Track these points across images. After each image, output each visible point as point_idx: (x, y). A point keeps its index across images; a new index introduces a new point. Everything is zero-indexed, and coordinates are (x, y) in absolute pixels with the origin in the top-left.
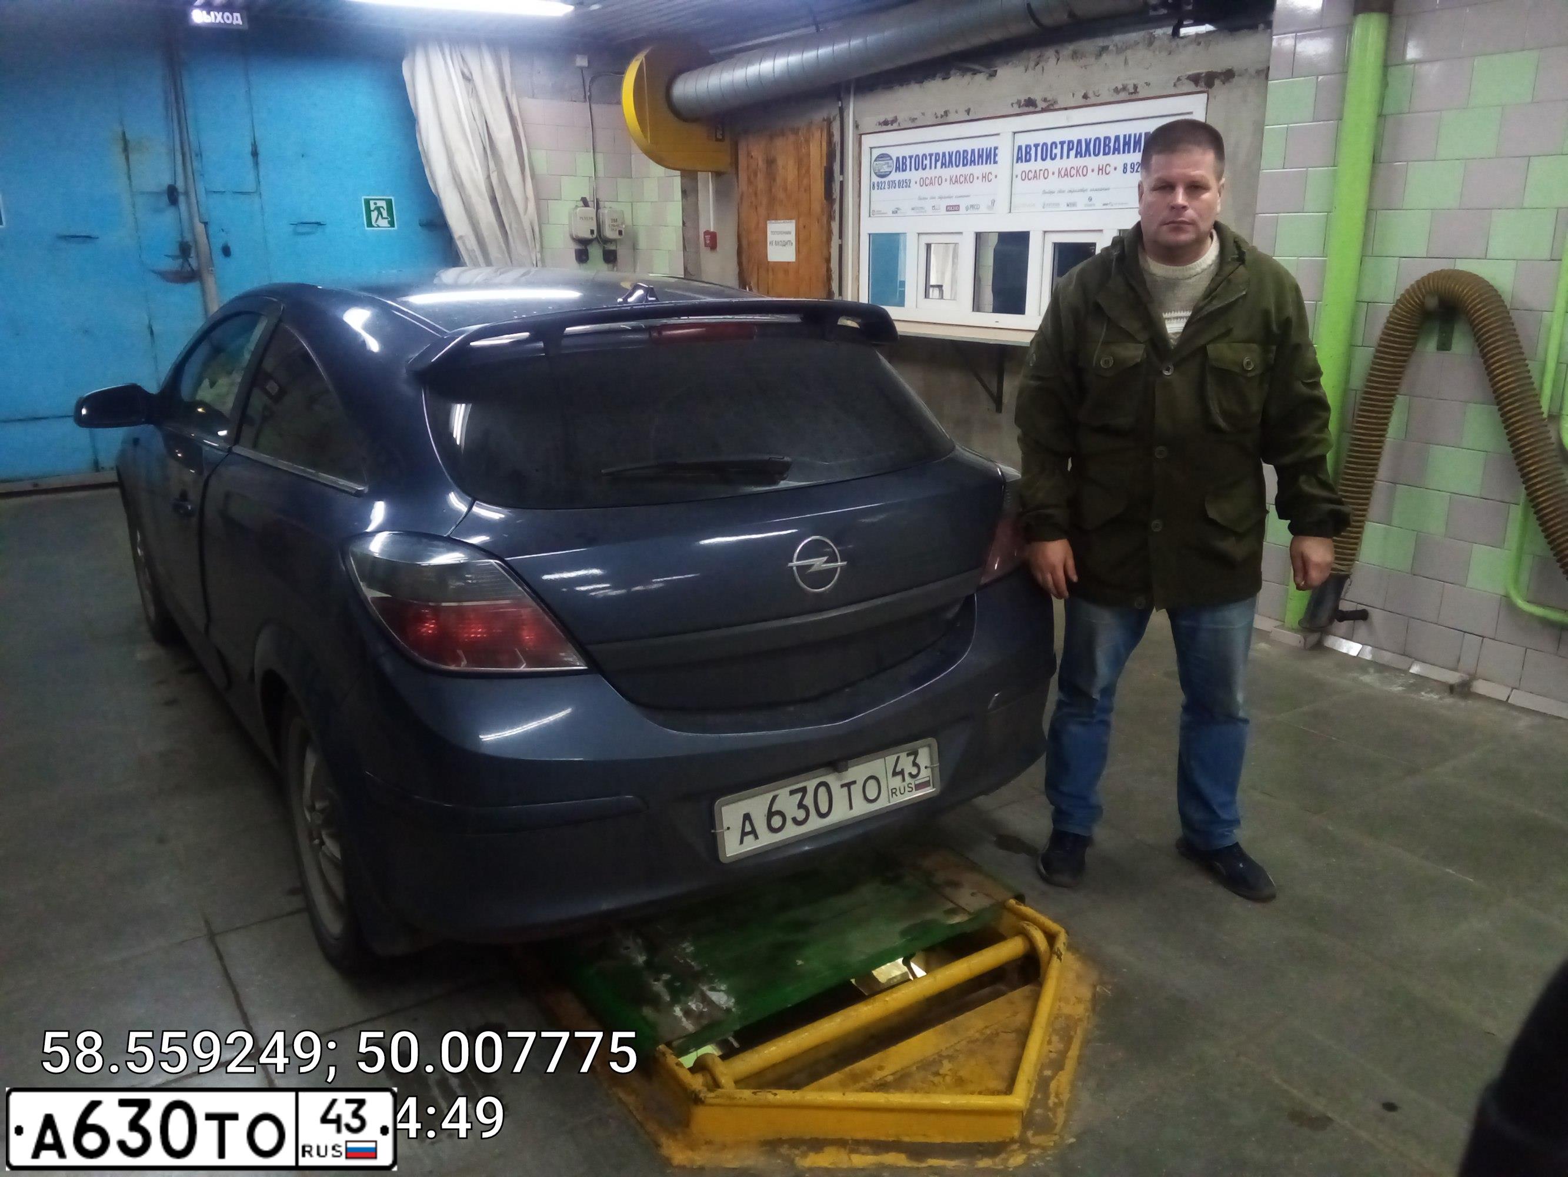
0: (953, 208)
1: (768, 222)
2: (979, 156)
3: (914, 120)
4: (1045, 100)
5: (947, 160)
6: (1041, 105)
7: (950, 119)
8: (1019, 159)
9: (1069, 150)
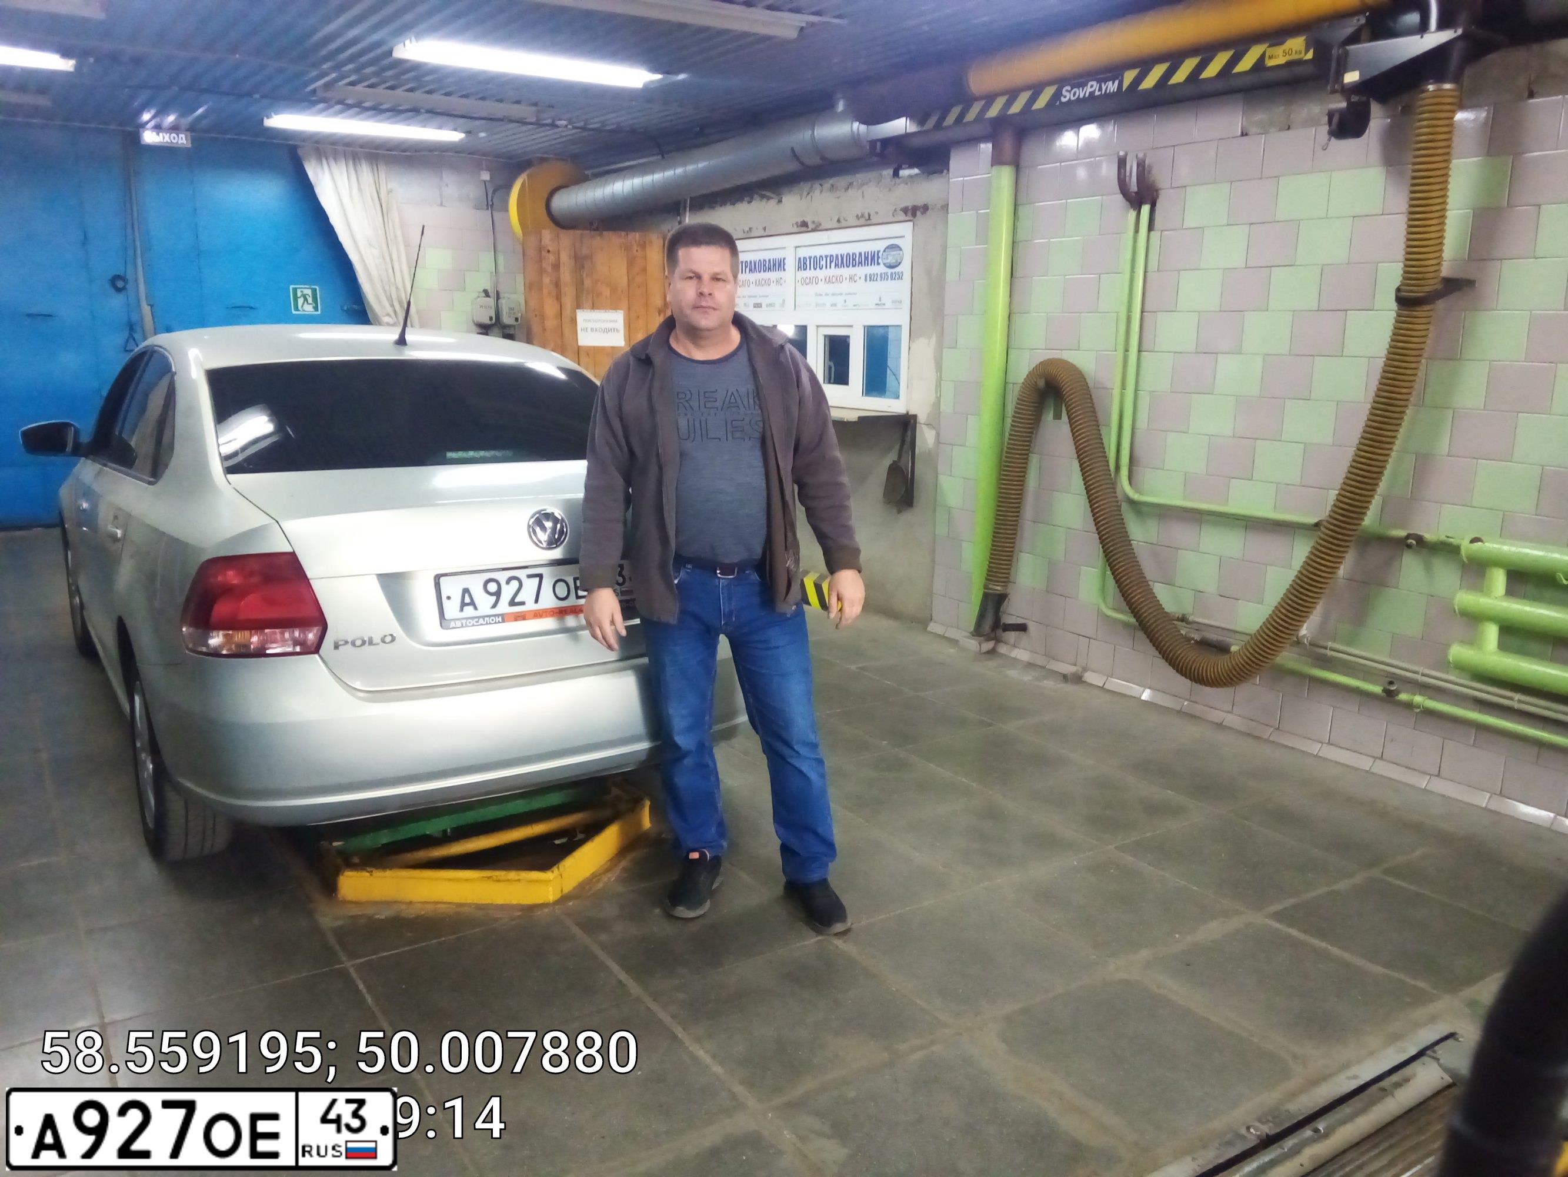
0: (758, 306)
1: (578, 311)
2: (774, 265)
4: (813, 222)
5: (752, 267)
6: (811, 226)
8: (799, 268)
9: (831, 262)
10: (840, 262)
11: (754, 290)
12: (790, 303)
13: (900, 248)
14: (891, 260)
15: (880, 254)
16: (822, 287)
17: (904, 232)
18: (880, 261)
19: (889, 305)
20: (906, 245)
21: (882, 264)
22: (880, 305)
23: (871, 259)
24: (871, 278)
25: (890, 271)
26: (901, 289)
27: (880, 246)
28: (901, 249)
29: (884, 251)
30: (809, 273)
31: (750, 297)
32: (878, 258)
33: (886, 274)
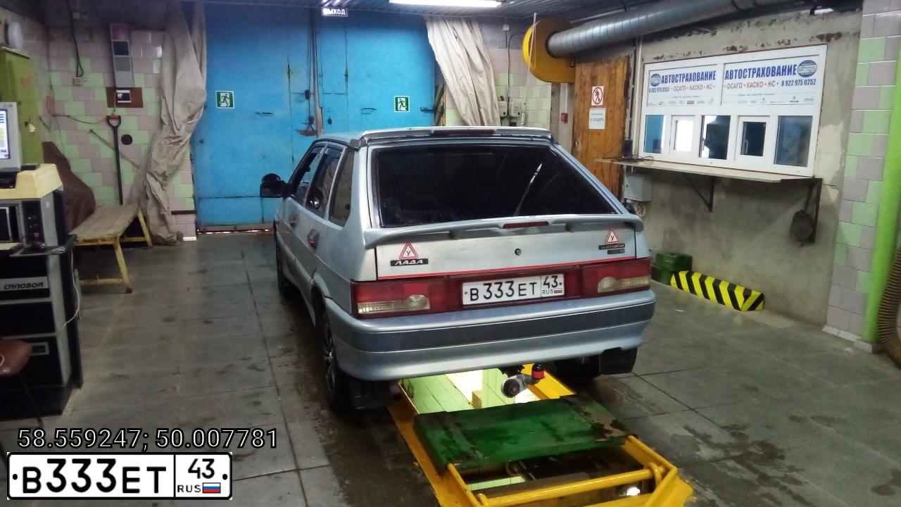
0: (691, 103)
1: (590, 109)
2: (706, 76)
3: (672, 57)
4: (742, 48)
5: (688, 78)
6: (739, 50)
7: (691, 56)
9: (753, 73)
10: (760, 73)
11: (688, 92)
12: (717, 100)
13: (813, 62)
14: (805, 71)
15: (796, 67)
16: (745, 90)
17: (819, 53)
18: (796, 72)
19: (801, 102)
20: (820, 62)
21: (797, 74)
22: (794, 102)
23: (789, 70)
24: (788, 83)
25: (804, 79)
26: (815, 91)
27: (798, 61)
28: (815, 64)
29: (800, 65)
30: (734, 81)
31: (684, 97)
32: (795, 69)
33: (800, 81)
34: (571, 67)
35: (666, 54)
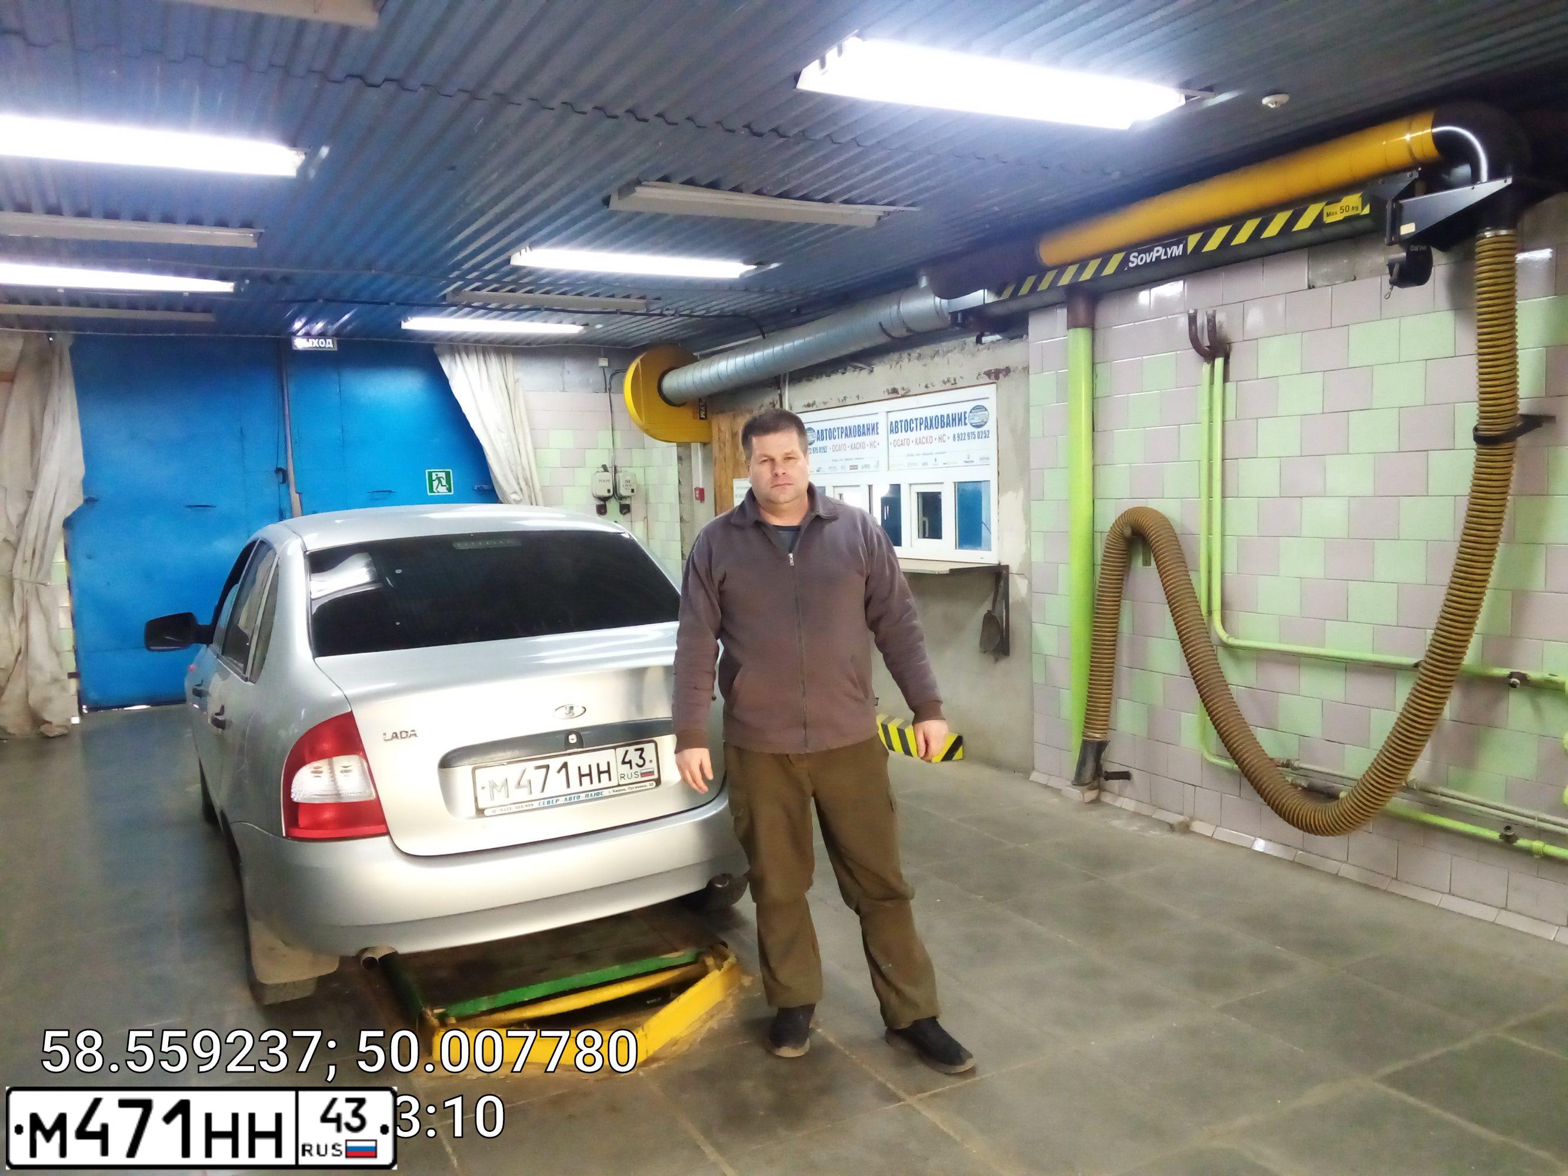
0: (854, 467)
1: (734, 480)
2: (868, 429)
3: (825, 403)
4: (903, 389)
5: (848, 432)
6: (901, 392)
7: (848, 402)
8: (892, 431)
9: (921, 424)
10: (929, 423)
11: (850, 453)
12: (883, 464)
13: (984, 407)
14: (976, 420)
15: (967, 415)
16: (913, 448)
17: (988, 394)
18: (967, 421)
19: (977, 461)
20: (991, 405)
21: (969, 424)
22: (968, 462)
23: (957, 420)
24: (959, 437)
25: (976, 430)
26: (988, 447)
27: (967, 407)
28: (986, 410)
29: (971, 412)
30: (901, 435)
31: (846, 460)
32: (965, 418)
33: (973, 433)
34: (701, 419)
35: (819, 400)
